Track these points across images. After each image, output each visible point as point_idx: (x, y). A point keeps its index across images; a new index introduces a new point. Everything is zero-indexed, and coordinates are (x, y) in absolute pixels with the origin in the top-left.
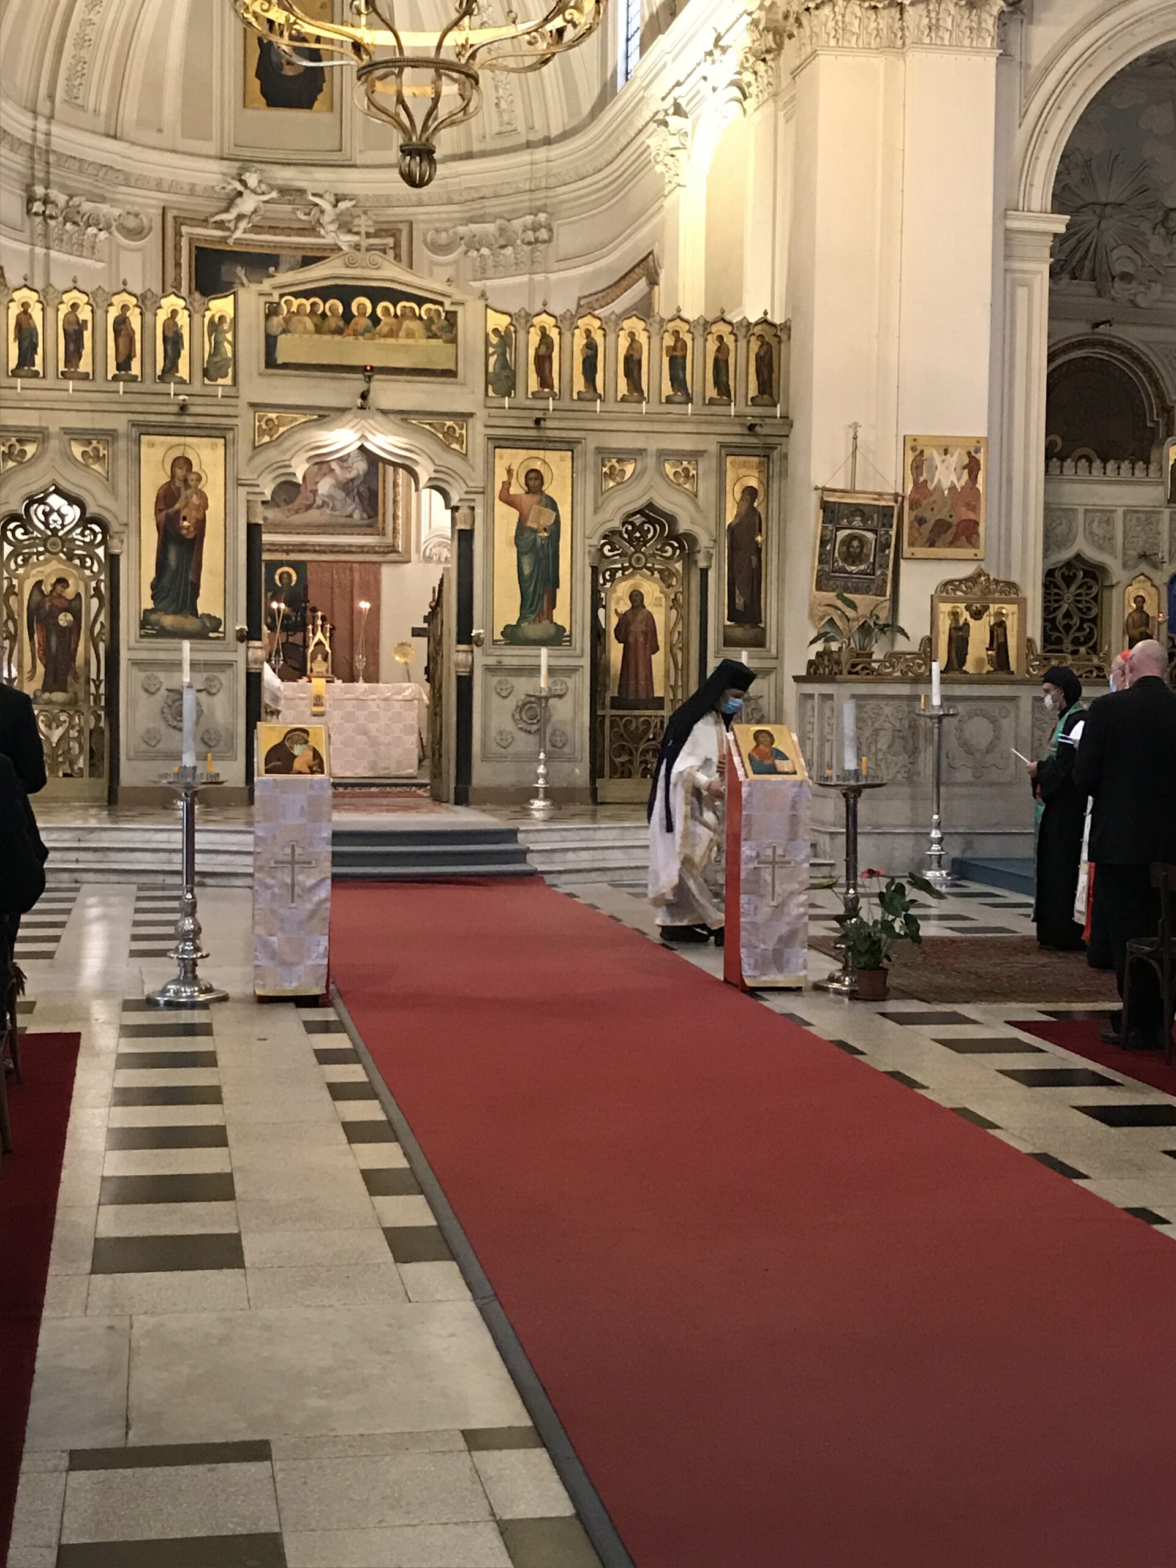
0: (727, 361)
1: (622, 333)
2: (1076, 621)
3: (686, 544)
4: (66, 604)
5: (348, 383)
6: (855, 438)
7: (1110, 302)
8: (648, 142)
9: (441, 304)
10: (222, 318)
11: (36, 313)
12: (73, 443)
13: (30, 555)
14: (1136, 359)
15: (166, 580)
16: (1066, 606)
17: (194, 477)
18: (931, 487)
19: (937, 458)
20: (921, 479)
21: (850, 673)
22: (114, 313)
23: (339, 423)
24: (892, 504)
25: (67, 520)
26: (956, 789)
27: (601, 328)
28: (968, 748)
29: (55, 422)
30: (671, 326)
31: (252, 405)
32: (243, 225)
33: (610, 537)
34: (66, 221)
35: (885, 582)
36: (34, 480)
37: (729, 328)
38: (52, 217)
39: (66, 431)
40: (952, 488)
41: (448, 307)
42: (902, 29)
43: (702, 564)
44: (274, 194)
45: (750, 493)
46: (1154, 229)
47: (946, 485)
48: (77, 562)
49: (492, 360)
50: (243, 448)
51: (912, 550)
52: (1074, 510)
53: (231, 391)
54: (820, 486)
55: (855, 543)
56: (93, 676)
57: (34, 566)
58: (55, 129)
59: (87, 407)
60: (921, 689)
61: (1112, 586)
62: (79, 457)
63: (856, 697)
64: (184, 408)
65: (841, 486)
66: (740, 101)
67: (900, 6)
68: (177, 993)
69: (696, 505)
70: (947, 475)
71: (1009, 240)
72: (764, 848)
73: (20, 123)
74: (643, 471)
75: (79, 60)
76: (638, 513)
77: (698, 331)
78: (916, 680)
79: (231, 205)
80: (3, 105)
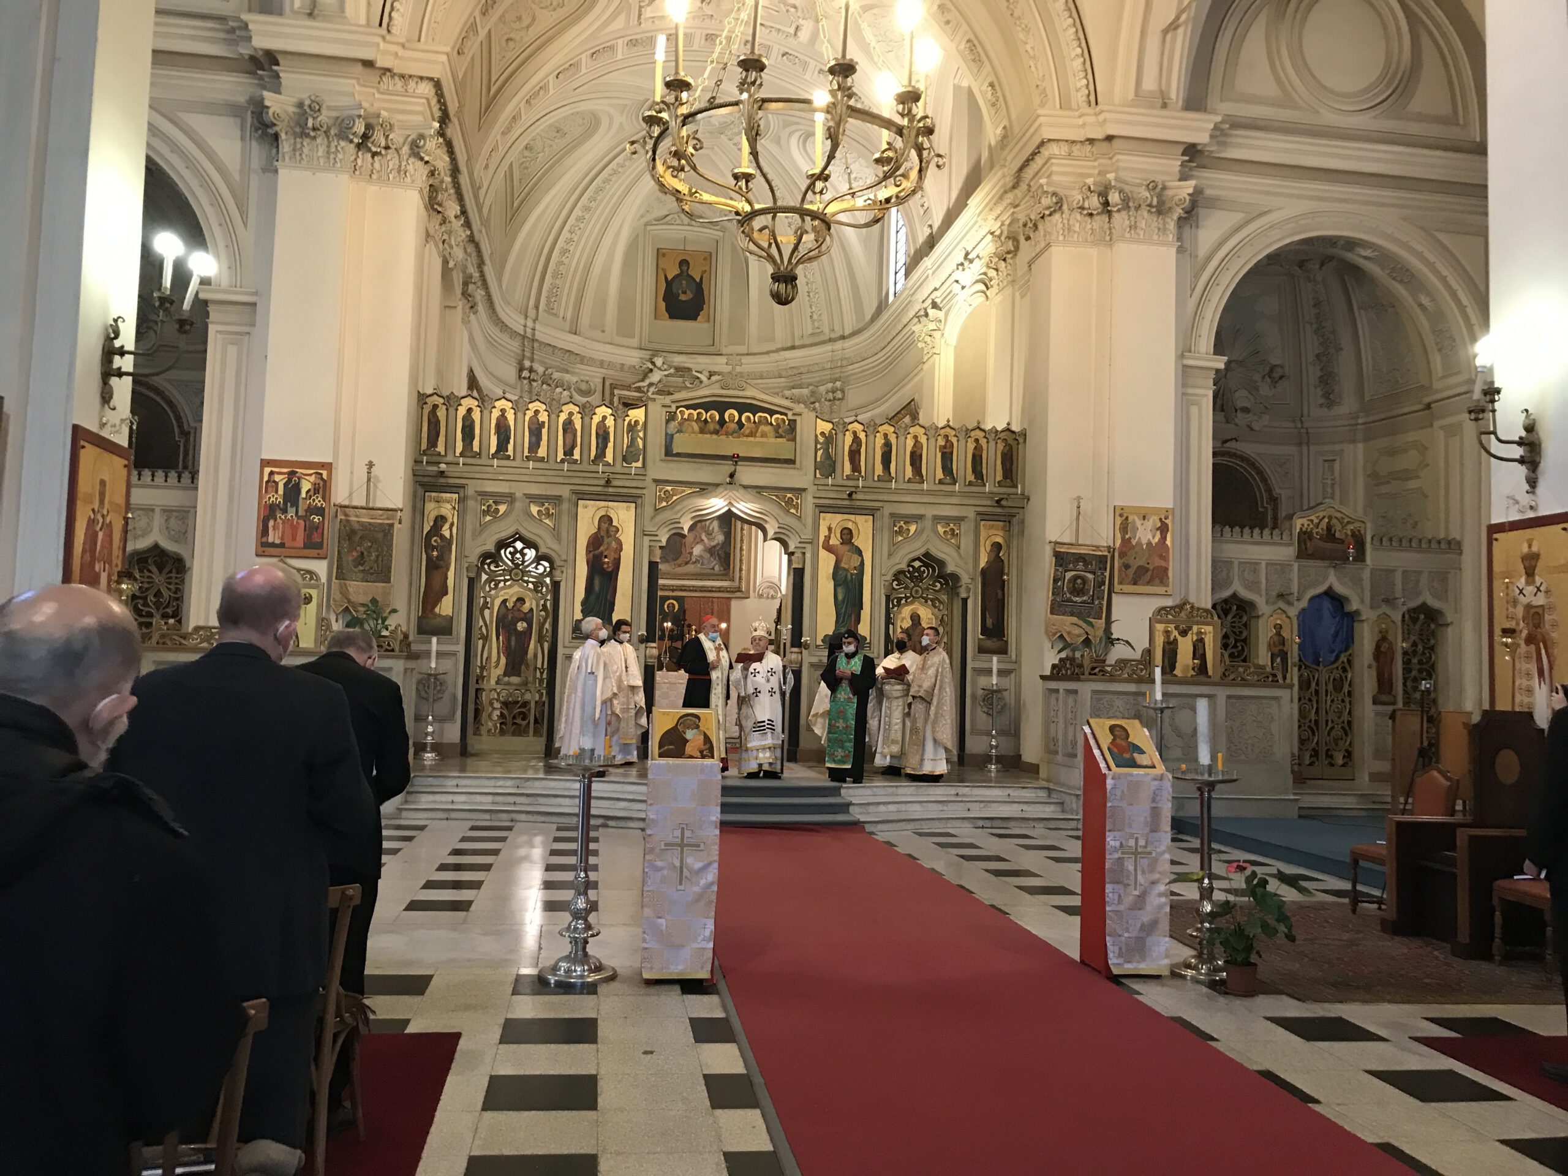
0: (981, 456)
2: (1232, 641)
3: (950, 582)
5: (720, 467)
6: (1079, 507)
7: (1233, 426)
8: (914, 328)
9: (786, 415)
10: (636, 422)
11: (510, 416)
12: (531, 504)
13: (500, 581)
14: (1252, 464)
15: (592, 598)
18: (1134, 542)
19: (1138, 522)
21: (1091, 674)
22: (563, 417)
23: (714, 494)
24: (1106, 553)
25: (526, 558)
28: (1179, 731)
29: (520, 490)
30: (942, 432)
31: (655, 481)
32: (652, 389)
33: (898, 575)
34: (543, 383)
35: (1101, 609)
36: (504, 530)
38: (534, 380)
39: (528, 496)
40: (1149, 544)
41: (790, 417)
42: (1110, 229)
43: (964, 595)
44: (672, 371)
45: (997, 547)
46: (1263, 377)
47: (1144, 541)
48: (531, 586)
49: (820, 453)
50: (649, 510)
51: (1121, 586)
52: (1231, 562)
54: (1053, 540)
55: (1079, 581)
56: (539, 665)
58: (537, 327)
59: (543, 479)
60: (1143, 688)
61: (1258, 617)
62: (535, 514)
63: (1094, 692)
64: (608, 482)
65: (1066, 540)
66: (983, 292)
67: (1109, 213)
68: (568, 971)
69: (959, 554)
70: (1145, 534)
71: (1186, 374)
72: (1127, 840)
73: (516, 322)
74: (923, 530)
75: (554, 286)
76: (918, 559)
77: (962, 436)
78: (1140, 681)
79: (645, 377)
80: (506, 309)
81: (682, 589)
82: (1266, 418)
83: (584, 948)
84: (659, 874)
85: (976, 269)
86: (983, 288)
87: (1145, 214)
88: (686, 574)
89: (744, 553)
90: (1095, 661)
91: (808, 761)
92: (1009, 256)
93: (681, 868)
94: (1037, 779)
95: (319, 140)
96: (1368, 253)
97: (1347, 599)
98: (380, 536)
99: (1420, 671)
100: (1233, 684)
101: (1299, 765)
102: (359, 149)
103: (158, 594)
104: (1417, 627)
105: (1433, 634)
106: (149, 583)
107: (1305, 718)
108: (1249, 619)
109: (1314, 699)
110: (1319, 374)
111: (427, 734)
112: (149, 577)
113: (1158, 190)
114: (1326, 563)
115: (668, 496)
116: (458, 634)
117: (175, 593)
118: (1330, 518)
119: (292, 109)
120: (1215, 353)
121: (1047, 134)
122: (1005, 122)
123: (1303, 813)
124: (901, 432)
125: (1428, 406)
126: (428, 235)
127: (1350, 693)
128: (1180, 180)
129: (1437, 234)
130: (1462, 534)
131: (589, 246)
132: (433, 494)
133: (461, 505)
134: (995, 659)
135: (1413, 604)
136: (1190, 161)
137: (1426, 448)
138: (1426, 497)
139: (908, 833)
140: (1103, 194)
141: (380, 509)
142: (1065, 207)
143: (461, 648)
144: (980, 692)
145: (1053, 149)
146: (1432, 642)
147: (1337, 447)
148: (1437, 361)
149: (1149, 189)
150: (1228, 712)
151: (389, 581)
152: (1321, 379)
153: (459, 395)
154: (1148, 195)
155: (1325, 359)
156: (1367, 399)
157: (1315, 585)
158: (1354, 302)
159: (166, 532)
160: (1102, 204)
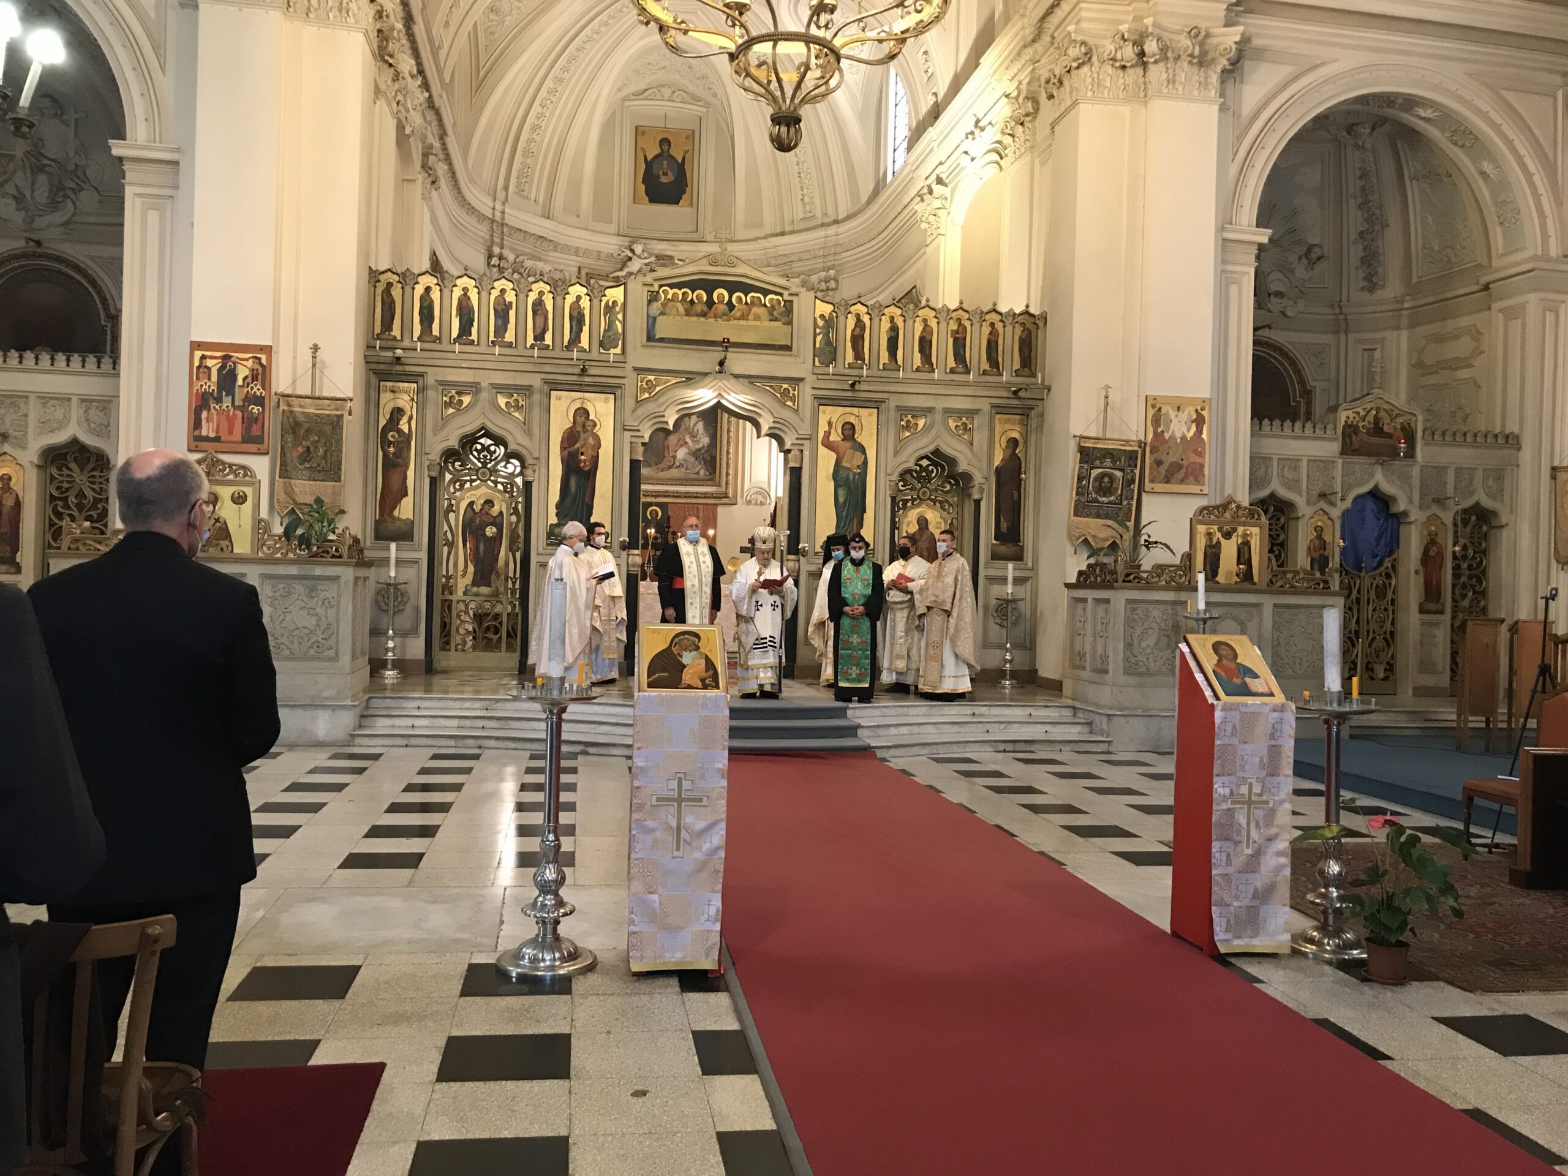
0: (997, 342)
3: (961, 482)
4: (492, 520)
5: (709, 354)
6: (1107, 397)
7: (1267, 312)
9: (781, 295)
10: (614, 302)
11: (473, 295)
12: (499, 396)
13: (466, 481)
15: (568, 501)
17: (591, 423)
18: (1167, 436)
19: (1172, 414)
20: (1160, 430)
21: (1124, 581)
22: (533, 297)
23: (702, 384)
24: (1136, 449)
25: (495, 456)
27: (902, 315)
29: (486, 379)
30: (954, 315)
31: (636, 369)
33: (904, 475)
34: (514, 272)
35: (1130, 510)
36: (469, 424)
37: (999, 317)
38: (504, 269)
39: (494, 386)
40: (1183, 438)
41: (786, 297)
42: (1145, 83)
43: (976, 496)
44: (653, 259)
45: (1014, 443)
46: (1300, 258)
47: (1178, 435)
48: (500, 487)
49: (819, 338)
50: (629, 402)
51: (1152, 485)
52: (1270, 459)
53: (618, 359)
54: (1078, 434)
55: (1106, 479)
56: (511, 574)
57: (469, 490)
58: (507, 210)
59: (510, 367)
60: (1183, 596)
61: (1298, 518)
62: (503, 406)
63: (1128, 601)
64: (584, 370)
65: (1093, 434)
66: (997, 163)
67: (1145, 65)
68: (534, 960)
69: (972, 450)
70: (1179, 427)
71: (1225, 246)
72: (1238, 786)
73: (482, 203)
74: (932, 425)
75: (525, 166)
76: (926, 457)
78: (1179, 588)
79: (624, 265)
80: (472, 189)
81: (666, 494)
82: (1301, 304)
83: (555, 930)
84: (649, 838)
85: (990, 136)
86: (997, 158)
87: (1185, 65)
88: (669, 479)
89: (731, 456)
90: (1132, 567)
91: (806, 677)
92: (1028, 119)
93: (679, 828)
94: (1060, 697)
96: (1428, 113)
97: (1393, 499)
98: (328, 429)
99: (1470, 578)
100: (1281, 591)
103: (81, 495)
104: (1468, 529)
105: (1485, 536)
106: (69, 482)
107: (1348, 630)
108: (1288, 520)
110: (1361, 254)
111: (387, 650)
112: (68, 476)
113: (1200, 38)
114: (1373, 459)
115: (650, 386)
116: (421, 539)
117: (100, 494)
118: (1378, 409)
120: (1257, 226)
123: (1355, 732)
124: (908, 316)
125: (1486, 287)
126: (378, 91)
127: (1393, 600)
128: (1226, 26)
129: (1503, 92)
130: (1521, 427)
131: (561, 123)
132: (389, 384)
134: (1010, 566)
135: (1467, 504)
136: (1236, 4)
137: (1481, 334)
138: (1479, 387)
139: (924, 758)
140: (1139, 43)
141: (327, 399)
142: (1094, 59)
143: (424, 556)
144: (993, 602)
146: (1484, 545)
147: (1379, 335)
148: (1498, 237)
149: (1190, 38)
150: (1274, 622)
151: (339, 480)
152: (1363, 260)
153: (417, 272)
154: (1190, 44)
155: (1368, 237)
156: (1415, 280)
157: (1359, 484)
158: (1406, 172)
159: (86, 425)
160: (1138, 55)
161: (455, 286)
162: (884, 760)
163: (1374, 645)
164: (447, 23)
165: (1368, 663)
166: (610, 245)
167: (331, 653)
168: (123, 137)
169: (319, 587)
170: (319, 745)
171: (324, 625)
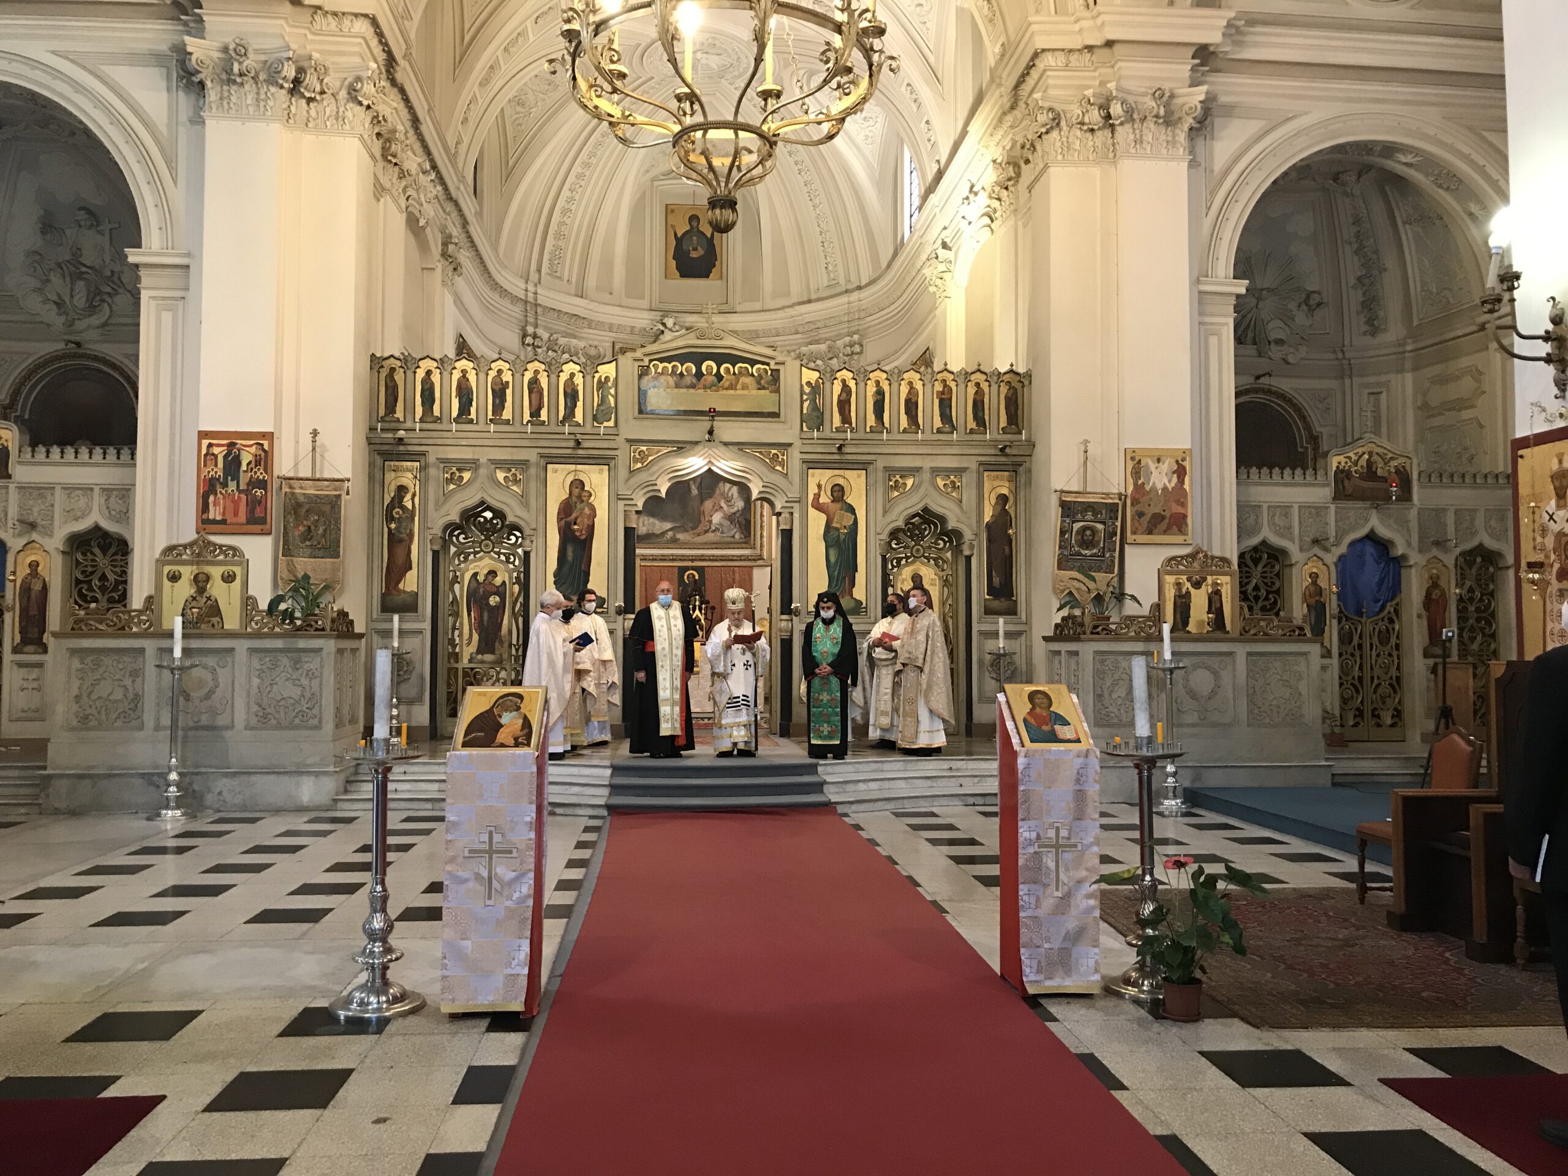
0: (983, 402)
1: (903, 383)
2: (1263, 593)
3: (954, 537)
5: (698, 424)
6: (1086, 452)
7: (1267, 360)
8: (926, 272)
9: (768, 364)
12: (497, 471)
13: (469, 554)
14: (1289, 401)
15: (566, 569)
16: (1255, 581)
17: (586, 494)
18: (1148, 488)
19: (1152, 466)
20: (1140, 482)
21: (1092, 633)
23: (693, 452)
24: (1117, 501)
26: (1186, 730)
27: (887, 379)
28: (1193, 695)
29: (484, 455)
30: (939, 376)
31: (628, 440)
33: (895, 534)
34: (548, 349)
35: (1113, 562)
36: (470, 499)
37: (984, 377)
39: (492, 462)
40: (1165, 489)
41: (773, 366)
42: (1114, 145)
43: (967, 552)
44: (683, 331)
45: (1003, 499)
46: (1299, 305)
47: (1159, 486)
48: (503, 558)
49: (806, 404)
50: (623, 472)
51: (1134, 537)
52: (1260, 507)
54: (1059, 489)
55: (1088, 532)
56: (514, 642)
57: (473, 561)
59: (506, 443)
60: (1152, 647)
61: (1292, 565)
62: (502, 481)
63: (1096, 652)
64: (577, 444)
65: (1076, 489)
66: (989, 226)
67: (1112, 127)
69: (961, 508)
70: (1160, 478)
71: (1202, 300)
72: (1045, 830)
73: (515, 285)
74: (921, 484)
75: (557, 247)
76: (917, 515)
77: (961, 380)
78: (1149, 639)
80: (503, 273)
81: (702, 558)
82: (1303, 351)
83: (383, 976)
84: (463, 888)
85: (982, 200)
86: (988, 221)
87: (1152, 126)
89: (765, 519)
90: (1098, 619)
91: (795, 735)
92: (1011, 183)
93: (490, 878)
95: (247, 87)
96: (1409, 159)
97: (1392, 543)
99: (1478, 620)
100: (1254, 639)
101: (1342, 726)
102: (292, 95)
103: (103, 578)
104: (1474, 571)
105: (1492, 578)
106: (92, 566)
107: (1347, 675)
108: (1282, 568)
109: (1357, 653)
110: (1362, 299)
112: (92, 560)
113: (1165, 98)
114: (1368, 504)
115: (643, 457)
116: (424, 608)
117: (121, 576)
118: (1370, 454)
119: (216, 55)
120: (1235, 278)
121: (1041, 43)
122: (1003, 39)
123: (1337, 779)
127: (1397, 647)
128: (1190, 86)
129: (1485, 134)
131: (591, 205)
132: (392, 463)
133: (423, 474)
134: (1001, 620)
135: (1468, 545)
136: (1202, 65)
137: (1481, 373)
138: (1481, 426)
139: (884, 813)
140: (1105, 107)
141: (326, 480)
142: (1063, 123)
143: (427, 626)
144: (988, 658)
145: (1048, 60)
146: (1491, 587)
147: (1383, 378)
149: (1155, 98)
150: (1249, 671)
151: (338, 556)
152: (1364, 305)
153: (418, 357)
154: (1154, 104)
155: (1367, 281)
156: (1415, 323)
157: (1353, 529)
158: (1397, 215)
159: (107, 512)
160: (1103, 118)
161: (455, 368)
162: (846, 815)
163: (1380, 690)
164: (466, 120)
165: (1375, 709)
166: (643, 320)
167: (315, 722)
168: (138, 245)
169: (304, 659)
170: (301, 810)
171: (308, 695)
